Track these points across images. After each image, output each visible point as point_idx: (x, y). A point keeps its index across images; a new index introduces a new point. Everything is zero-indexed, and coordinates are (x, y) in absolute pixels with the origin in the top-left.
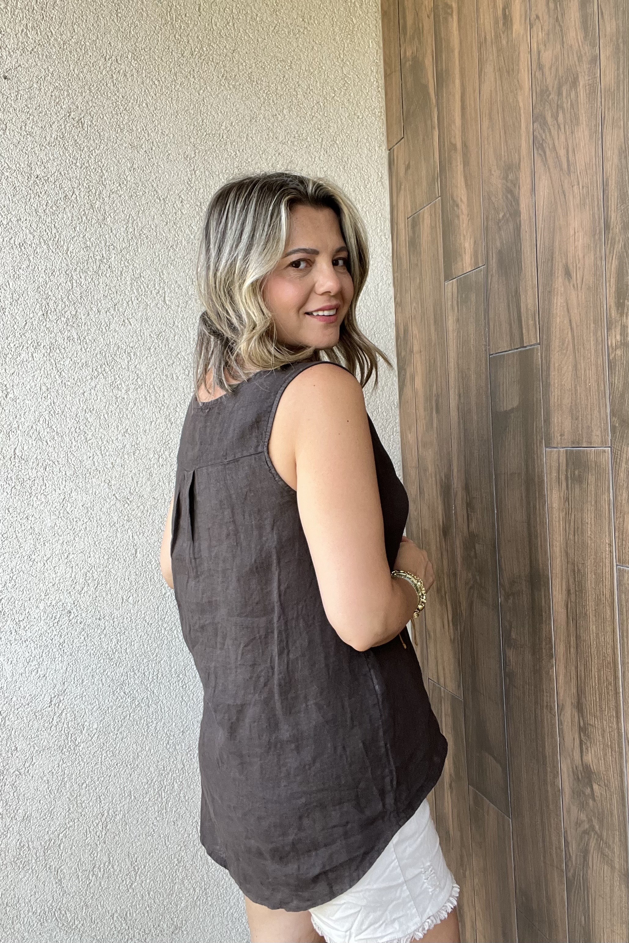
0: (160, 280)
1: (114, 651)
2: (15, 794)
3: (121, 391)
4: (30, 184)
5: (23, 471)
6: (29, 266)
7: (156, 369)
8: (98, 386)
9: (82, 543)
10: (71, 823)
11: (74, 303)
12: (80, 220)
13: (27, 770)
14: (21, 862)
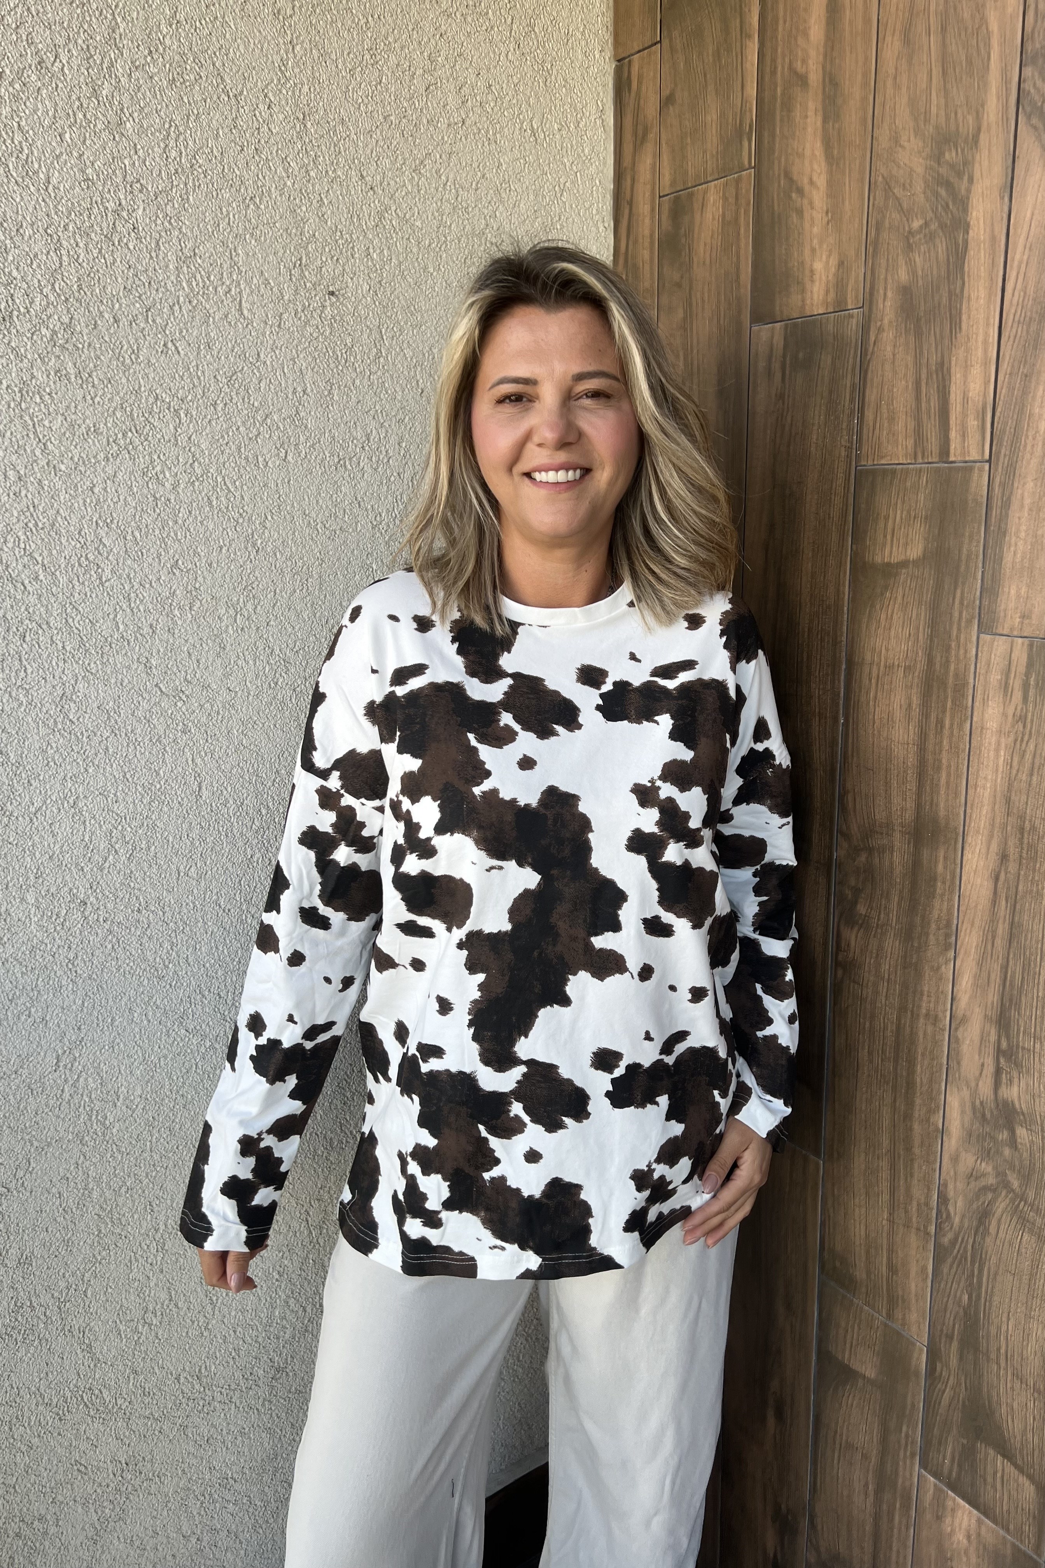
0: (231, 267)
1: (167, 963)
7: (227, 444)
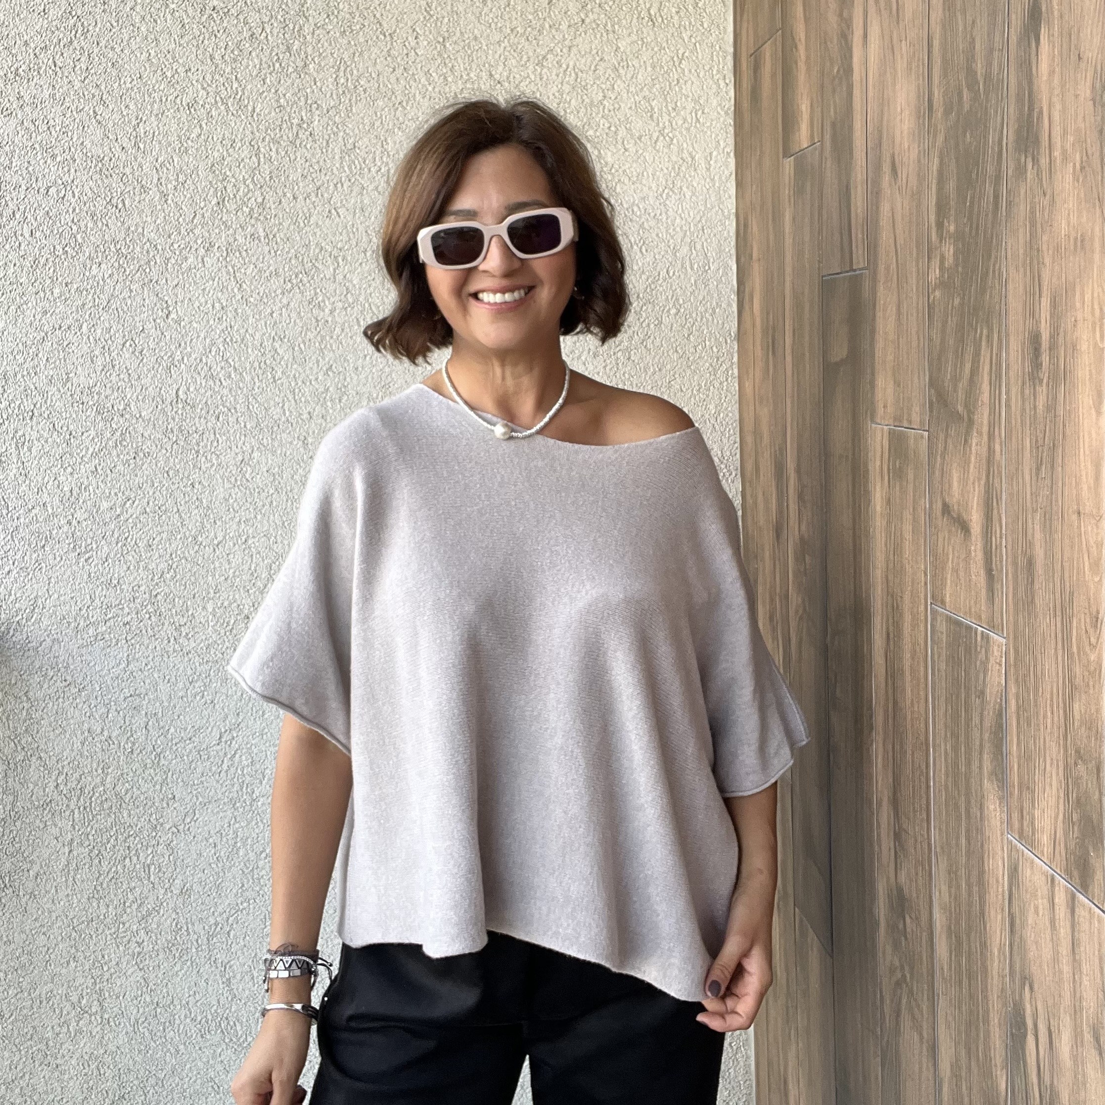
2: (171, 857)
3: (323, 311)
4: (204, 19)
5: (188, 421)
6: (200, 135)
8: (292, 304)
9: (265, 522)
10: (245, 905)
11: (261, 187)
12: (272, 68)
13: (187, 827)
14: (177, 950)
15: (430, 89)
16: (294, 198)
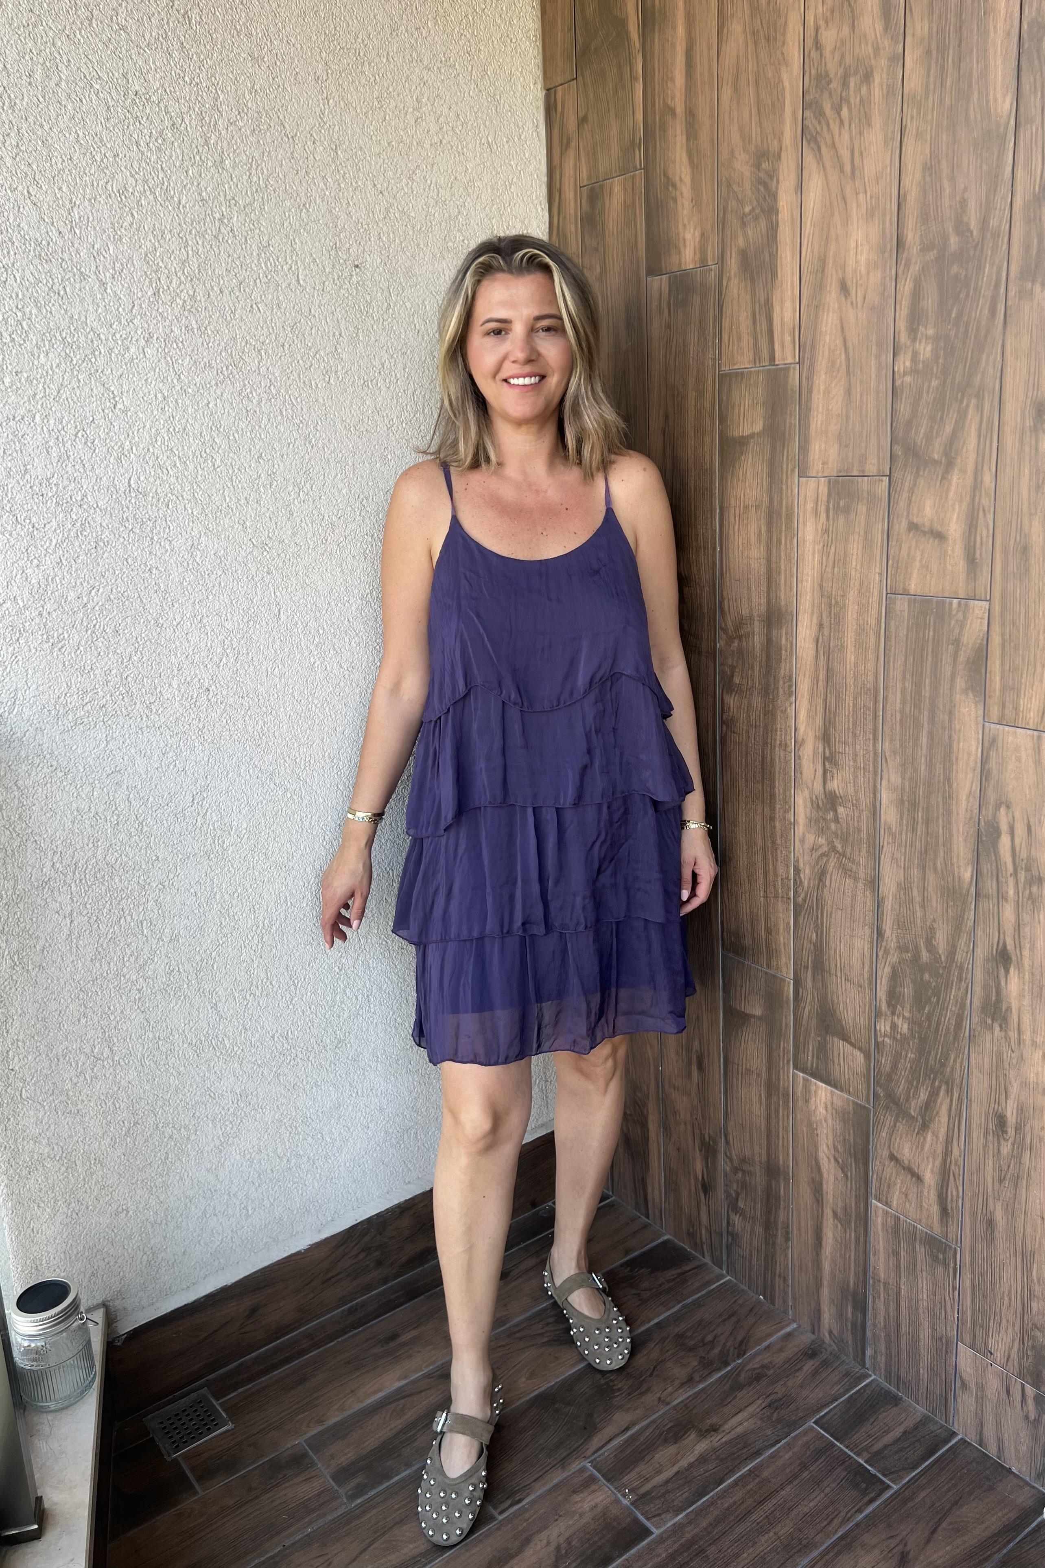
0: (292, 252)
5: (141, 509)
6: (132, 223)
8: (225, 395)
11: (192, 279)
13: (171, 882)
15: (327, 193)
16: (221, 292)
